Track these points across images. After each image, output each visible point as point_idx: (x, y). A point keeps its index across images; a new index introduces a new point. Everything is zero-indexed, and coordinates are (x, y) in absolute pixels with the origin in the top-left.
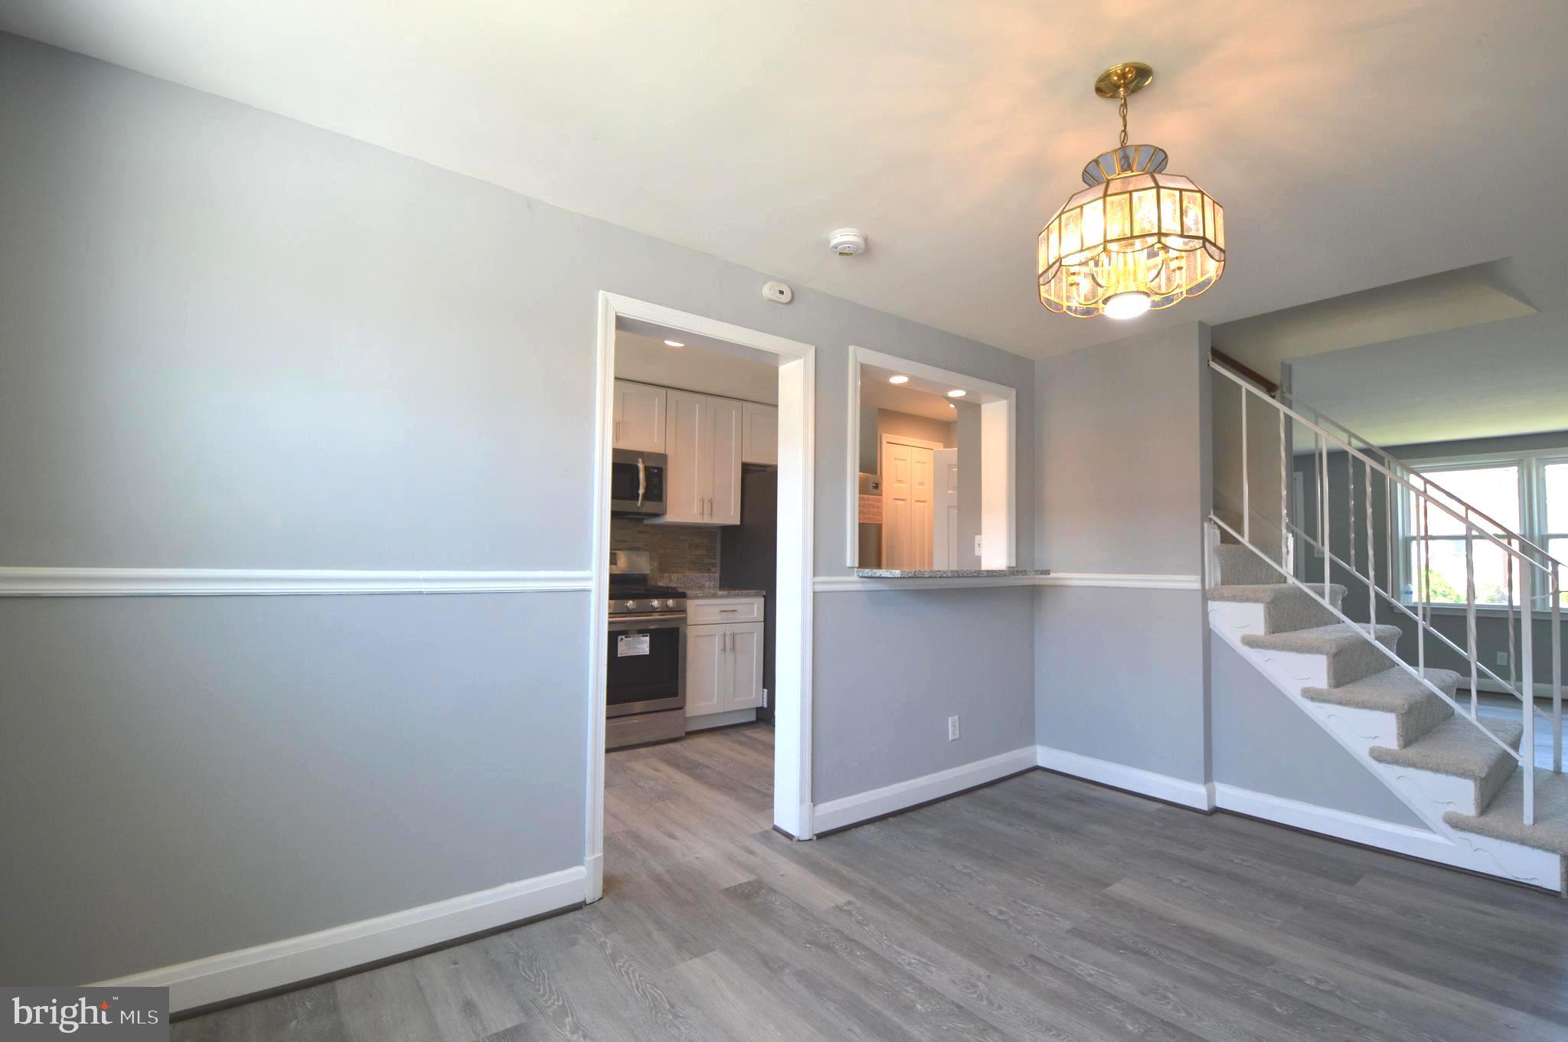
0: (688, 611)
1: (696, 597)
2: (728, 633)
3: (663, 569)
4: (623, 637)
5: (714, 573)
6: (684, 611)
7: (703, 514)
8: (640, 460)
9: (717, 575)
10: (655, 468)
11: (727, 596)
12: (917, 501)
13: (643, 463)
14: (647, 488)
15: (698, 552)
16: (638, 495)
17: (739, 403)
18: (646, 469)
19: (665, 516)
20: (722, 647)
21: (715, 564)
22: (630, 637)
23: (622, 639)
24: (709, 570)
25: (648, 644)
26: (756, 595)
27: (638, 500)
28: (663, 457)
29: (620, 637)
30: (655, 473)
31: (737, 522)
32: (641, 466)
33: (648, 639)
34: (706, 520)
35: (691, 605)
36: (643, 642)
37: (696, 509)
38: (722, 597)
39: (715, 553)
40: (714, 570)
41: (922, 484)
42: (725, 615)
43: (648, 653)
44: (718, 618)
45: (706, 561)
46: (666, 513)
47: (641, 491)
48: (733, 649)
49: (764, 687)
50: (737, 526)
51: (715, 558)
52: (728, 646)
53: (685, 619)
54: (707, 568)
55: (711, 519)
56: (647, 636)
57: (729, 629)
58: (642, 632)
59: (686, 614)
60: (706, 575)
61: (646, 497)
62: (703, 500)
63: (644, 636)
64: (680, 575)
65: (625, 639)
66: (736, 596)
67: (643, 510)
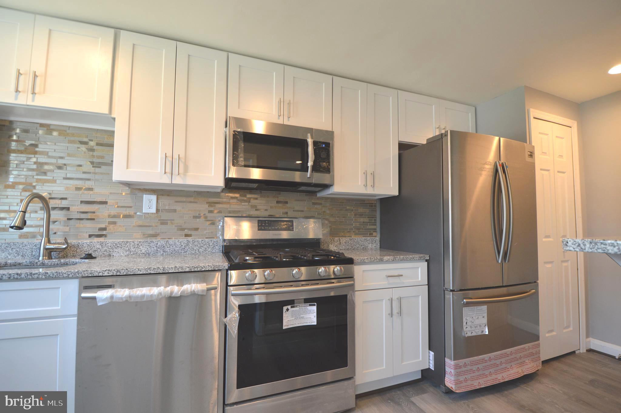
0: (356, 277)
1: (363, 263)
2: (395, 298)
3: (334, 233)
4: (289, 307)
5: (375, 236)
6: (351, 278)
7: (366, 186)
8: (309, 135)
9: (378, 238)
10: (323, 143)
11: (393, 261)
12: (558, 172)
13: (312, 138)
14: (315, 162)
15: (362, 220)
16: (308, 167)
17: (396, 91)
18: (315, 143)
19: (333, 187)
20: (389, 312)
21: (375, 229)
22: (296, 307)
23: (288, 310)
24: (371, 234)
25: (315, 314)
26: (420, 259)
27: (308, 172)
28: (331, 134)
29: (285, 308)
30: (323, 148)
31: (396, 193)
32: (310, 141)
33: (315, 308)
34: (370, 191)
35: (358, 270)
36: (310, 312)
37: (360, 182)
38: (388, 262)
39: (375, 220)
40: (374, 234)
41: (561, 156)
42: (391, 280)
43: (315, 324)
44: (384, 283)
45: (369, 227)
46: (334, 184)
47: (310, 164)
48: (400, 313)
49: (430, 349)
50: (394, 198)
51: (375, 225)
52: (396, 310)
53: (353, 286)
54: (370, 233)
55: (374, 190)
56: (314, 305)
57: (396, 294)
58: (308, 301)
59: (354, 281)
60: (369, 238)
61: (316, 168)
62: (366, 173)
63: (310, 305)
64: (348, 239)
65: (291, 309)
66: (402, 260)
67: (314, 181)
